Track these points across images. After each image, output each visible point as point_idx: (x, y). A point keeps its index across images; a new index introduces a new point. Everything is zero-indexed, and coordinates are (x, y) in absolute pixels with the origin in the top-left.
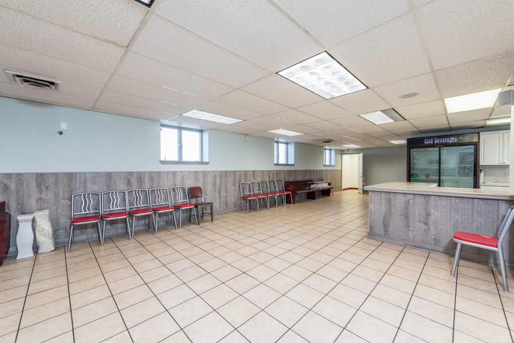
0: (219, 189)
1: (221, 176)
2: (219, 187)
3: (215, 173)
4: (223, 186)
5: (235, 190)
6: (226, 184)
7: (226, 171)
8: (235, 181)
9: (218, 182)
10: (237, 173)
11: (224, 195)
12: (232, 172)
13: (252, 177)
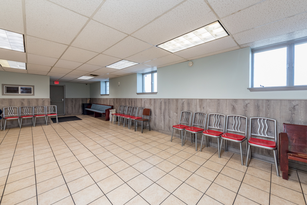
0: (164, 113)
1: (165, 103)
2: (164, 111)
3: (161, 100)
4: (167, 111)
5: (177, 116)
6: (169, 110)
7: (169, 99)
8: (177, 109)
9: (163, 108)
10: (180, 101)
11: (168, 119)
12: (174, 100)
13: (198, 106)
